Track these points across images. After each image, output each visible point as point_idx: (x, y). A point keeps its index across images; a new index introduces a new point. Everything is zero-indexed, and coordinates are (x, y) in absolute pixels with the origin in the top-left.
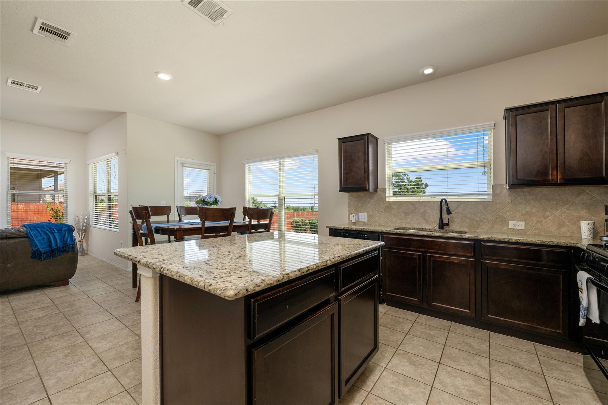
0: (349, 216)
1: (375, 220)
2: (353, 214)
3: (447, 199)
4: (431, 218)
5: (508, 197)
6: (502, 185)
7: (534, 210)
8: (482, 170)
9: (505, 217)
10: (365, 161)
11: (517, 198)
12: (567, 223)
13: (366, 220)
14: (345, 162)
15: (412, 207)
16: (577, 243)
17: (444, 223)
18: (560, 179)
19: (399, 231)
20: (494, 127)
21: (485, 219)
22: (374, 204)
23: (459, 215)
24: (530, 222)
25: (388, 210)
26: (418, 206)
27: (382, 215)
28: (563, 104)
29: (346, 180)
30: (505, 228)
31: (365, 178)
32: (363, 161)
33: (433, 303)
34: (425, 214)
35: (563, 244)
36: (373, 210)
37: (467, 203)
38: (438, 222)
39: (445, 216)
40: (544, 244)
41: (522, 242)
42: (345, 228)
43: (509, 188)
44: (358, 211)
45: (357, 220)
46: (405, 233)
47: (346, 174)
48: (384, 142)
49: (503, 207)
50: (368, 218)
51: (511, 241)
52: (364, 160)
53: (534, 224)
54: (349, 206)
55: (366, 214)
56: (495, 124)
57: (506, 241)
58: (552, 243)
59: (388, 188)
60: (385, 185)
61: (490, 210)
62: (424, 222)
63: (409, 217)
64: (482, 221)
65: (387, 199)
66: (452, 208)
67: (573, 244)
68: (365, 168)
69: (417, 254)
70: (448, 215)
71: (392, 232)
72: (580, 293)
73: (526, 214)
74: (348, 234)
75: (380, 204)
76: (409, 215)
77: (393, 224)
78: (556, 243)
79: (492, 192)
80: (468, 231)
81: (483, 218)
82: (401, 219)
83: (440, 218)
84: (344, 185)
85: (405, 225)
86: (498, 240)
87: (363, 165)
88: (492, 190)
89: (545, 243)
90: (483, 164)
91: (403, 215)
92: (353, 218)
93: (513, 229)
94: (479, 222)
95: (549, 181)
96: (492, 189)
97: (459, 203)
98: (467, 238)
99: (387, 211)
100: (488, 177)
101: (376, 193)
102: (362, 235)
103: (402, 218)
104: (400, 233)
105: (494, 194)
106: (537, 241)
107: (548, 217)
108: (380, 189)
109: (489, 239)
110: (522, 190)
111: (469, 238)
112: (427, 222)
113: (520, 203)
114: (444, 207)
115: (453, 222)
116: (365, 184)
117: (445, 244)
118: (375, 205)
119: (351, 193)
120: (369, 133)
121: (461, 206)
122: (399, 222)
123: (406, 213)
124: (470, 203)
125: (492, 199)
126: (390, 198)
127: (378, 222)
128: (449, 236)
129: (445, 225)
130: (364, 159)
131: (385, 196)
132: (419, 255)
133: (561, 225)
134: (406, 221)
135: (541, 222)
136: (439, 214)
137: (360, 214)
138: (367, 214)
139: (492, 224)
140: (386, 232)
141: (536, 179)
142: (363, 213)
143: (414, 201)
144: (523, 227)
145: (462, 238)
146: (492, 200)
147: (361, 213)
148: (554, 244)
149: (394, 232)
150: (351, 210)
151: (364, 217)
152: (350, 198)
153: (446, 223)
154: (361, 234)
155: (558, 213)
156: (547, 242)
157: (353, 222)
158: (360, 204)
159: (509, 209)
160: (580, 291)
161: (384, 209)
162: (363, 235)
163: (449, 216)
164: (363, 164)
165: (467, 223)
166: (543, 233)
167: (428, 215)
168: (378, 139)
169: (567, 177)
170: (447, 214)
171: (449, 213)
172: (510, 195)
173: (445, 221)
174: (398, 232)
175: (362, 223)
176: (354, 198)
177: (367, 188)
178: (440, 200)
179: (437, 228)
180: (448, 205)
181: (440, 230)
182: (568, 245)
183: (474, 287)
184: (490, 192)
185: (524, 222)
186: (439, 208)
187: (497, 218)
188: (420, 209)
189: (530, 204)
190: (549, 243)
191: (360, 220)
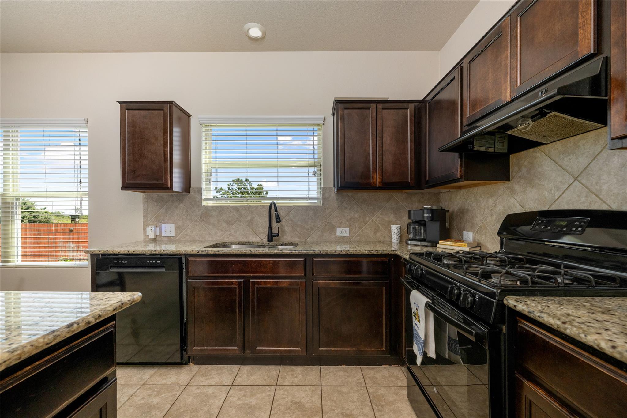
0: (145, 229)
1: (185, 233)
2: (151, 226)
3: (277, 203)
4: (259, 227)
5: (336, 202)
6: (330, 188)
7: (356, 216)
8: (312, 170)
9: (333, 223)
10: (165, 144)
11: (343, 203)
12: (381, 228)
13: (173, 234)
14: (131, 142)
15: (237, 214)
16: (396, 251)
17: (274, 234)
18: (380, 183)
19: (212, 251)
20: (324, 122)
21: (315, 227)
22: (185, 210)
23: (290, 222)
24: (354, 228)
25: (205, 219)
26: (243, 212)
27: (197, 225)
28: (381, 104)
29: (134, 171)
30: (333, 236)
31: (166, 170)
32: (162, 142)
33: (258, 348)
34: (252, 223)
35: (386, 252)
36: (183, 219)
37: (298, 208)
38: (267, 233)
39: (274, 224)
40: (371, 254)
41: (351, 254)
42: (122, 252)
43: (338, 192)
44: (159, 221)
45: (158, 234)
46: (220, 253)
47: (134, 160)
48: (200, 121)
49: (332, 213)
50: (175, 230)
51: (341, 253)
52: (164, 142)
53: (356, 230)
54: (145, 214)
55: (173, 226)
56: (324, 119)
57: (337, 253)
58: (377, 252)
59: (206, 188)
60: (200, 183)
61: (320, 216)
62: (252, 233)
63: (233, 227)
64: (312, 229)
65: (204, 203)
66: (282, 214)
67: (393, 252)
68: (165, 155)
69: (236, 282)
70: (278, 223)
71: (200, 252)
72: (414, 319)
73: (350, 220)
74: (126, 262)
75: (194, 211)
76: (233, 225)
77: (212, 237)
78: (380, 252)
79: (321, 196)
80: (300, 242)
81: (314, 226)
82: (222, 231)
83: (269, 227)
84: (129, 179)
85: (228, 238)
86: (329, 253)
87: (163, 150)
88: (321, 194)
89: (371, 252)
90: (313, 164)
91: (225, 225)
92: (151, 232)
93: (340, 236)
94: (309, 230)
95: (370, 184)
96: (321, 192)
97: (291, 208)
98: (297, 253)
99: (203, 220)
100: (317, 178)
101: (188, 195)
102: (151, 262)
103: (223, 229)
104: (212, 253)
105: (324, 198)
106: (365, 252)
107: (367, 222)
108: (193, 188)
109: (320, 252)
110: (347, 194)
111: (300, 253)
112: (255, 233)
113: (346, 208)
114: (273, 213)
115: (283, 231)
116: (166, 179)
117: (272, 263)
118: (187, 211)
119: (148, 194)
120: (173, 101)
121: (291, 211)
122: (219, 234)
123: (229, 223)
124: (301, 208)
125: (321, 203)
126: (209, 202)
127: (190, 236)
128: (277, 253)
129: (274, 236)
130: (164, 139)
131: (201, 198)
132: (239, 283)
133: (377, 230)
134: (230, 233)
135: (362, 228)
136: (268, 222)
137: (163, 225)
138: (174, 224)
139: (321, 232)
140: (192, 253)
141: (360, 181)
142: (168, 223)
143: (239, 206)
144: (348, 234)
145: (292, 253)
146: (321, 205)
147: (165, 223)
148: (379, 254)
149: (204, 253)
150: (149, 219)
151: (168, 229)
152: (147, 202)
153: (276, 234)
154: (150, 260)
155: (374, 218)
156: (373, 252)
157: (150, 237)
158: (163, 211)
159: (336, 215)
160: (413, 317)
161: (199, 217)
162: (154, 262)
163: (278, 225)
164: (162, 148)
165: (298, 232)
166: (363, 239)
167: (256, 224)
168: (191, 116)
169: (384, 181)
170: (276, 222)
171: (278, 221)
172: (337, 200)
173: (275, 231)
174: (210, 252)
175: (167, 239)
176: (153, 201)
177: (169, 186)
178: (269, 205)
179: (265, 240)
180: (277, 211)
181: (269, 243)
182: (389, 254)
183: (305, 316)
184: (319, 196)
185: (349, 229)
186: (268, 214)
187: (326, 225)
188: (246, 217)
189: (353, 209)
190: (375, 253)
191: (164, 234)
